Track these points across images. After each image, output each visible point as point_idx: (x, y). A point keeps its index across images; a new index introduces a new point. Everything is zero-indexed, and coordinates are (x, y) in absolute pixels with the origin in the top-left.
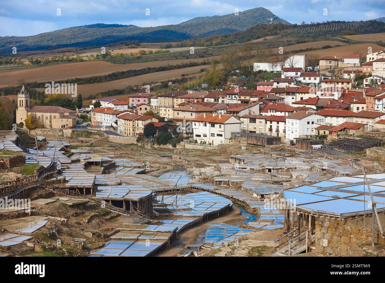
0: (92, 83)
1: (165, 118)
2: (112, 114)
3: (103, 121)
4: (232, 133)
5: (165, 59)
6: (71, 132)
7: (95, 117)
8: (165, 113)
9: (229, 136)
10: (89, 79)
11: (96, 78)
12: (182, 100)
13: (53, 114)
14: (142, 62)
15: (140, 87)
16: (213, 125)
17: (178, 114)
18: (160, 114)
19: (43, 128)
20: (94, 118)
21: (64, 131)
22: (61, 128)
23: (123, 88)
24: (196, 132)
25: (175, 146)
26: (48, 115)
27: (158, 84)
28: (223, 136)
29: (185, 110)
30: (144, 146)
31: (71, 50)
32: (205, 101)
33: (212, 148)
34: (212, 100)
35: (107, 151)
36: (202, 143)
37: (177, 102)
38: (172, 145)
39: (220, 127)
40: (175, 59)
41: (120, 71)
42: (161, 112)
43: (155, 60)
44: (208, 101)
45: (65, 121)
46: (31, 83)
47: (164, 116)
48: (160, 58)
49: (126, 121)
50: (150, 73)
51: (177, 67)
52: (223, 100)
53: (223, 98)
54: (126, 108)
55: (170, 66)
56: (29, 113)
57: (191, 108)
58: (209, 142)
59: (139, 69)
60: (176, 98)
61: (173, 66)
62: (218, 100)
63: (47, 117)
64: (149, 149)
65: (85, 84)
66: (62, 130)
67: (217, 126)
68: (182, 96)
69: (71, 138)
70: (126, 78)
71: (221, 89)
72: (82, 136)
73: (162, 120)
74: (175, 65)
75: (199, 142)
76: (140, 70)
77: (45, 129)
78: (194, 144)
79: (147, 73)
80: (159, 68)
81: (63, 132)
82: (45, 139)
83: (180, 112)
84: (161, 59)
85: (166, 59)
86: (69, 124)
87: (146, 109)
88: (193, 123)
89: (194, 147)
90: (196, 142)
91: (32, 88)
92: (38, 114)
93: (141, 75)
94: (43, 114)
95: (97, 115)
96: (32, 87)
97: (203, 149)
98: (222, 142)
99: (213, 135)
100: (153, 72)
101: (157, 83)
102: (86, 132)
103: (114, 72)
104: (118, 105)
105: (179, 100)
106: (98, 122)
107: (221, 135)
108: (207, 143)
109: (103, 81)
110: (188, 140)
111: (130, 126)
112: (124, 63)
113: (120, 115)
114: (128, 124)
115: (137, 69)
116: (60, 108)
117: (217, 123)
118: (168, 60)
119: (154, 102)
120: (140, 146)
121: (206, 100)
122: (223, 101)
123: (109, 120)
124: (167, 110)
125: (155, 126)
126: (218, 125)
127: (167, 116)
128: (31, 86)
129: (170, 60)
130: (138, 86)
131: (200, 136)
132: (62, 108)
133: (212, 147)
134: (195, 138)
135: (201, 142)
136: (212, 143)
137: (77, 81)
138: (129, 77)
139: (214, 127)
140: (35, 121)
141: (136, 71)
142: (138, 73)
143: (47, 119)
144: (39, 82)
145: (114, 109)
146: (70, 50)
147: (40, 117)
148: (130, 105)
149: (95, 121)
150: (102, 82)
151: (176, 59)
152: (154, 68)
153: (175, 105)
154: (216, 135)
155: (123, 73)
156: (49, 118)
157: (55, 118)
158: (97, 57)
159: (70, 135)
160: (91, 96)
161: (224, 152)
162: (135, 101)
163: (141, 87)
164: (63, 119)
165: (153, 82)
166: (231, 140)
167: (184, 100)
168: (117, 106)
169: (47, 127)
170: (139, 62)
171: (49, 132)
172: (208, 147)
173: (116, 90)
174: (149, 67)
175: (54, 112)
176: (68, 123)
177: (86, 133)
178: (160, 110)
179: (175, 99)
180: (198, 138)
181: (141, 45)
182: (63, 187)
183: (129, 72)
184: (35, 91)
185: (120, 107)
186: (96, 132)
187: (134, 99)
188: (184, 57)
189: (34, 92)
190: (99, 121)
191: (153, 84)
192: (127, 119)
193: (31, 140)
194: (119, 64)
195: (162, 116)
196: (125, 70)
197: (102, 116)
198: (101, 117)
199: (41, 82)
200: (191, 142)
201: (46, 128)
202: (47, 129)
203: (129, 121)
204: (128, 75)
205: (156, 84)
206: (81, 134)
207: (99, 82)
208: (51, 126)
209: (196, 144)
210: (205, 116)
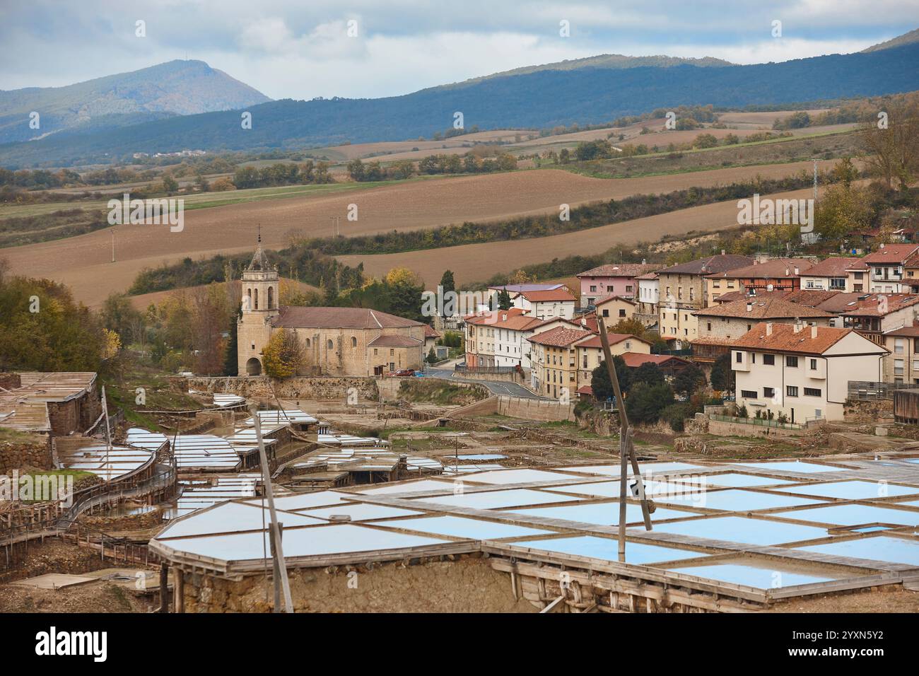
0: (514, 238)
1: (675, 339)
2: (520, 331)
3: (497, 352)
4: (852, 386)
5: (755, 161)
6: (398, 388)
7: (473, 339)
8: (675, 324)
9: (843, 396)
10: (508, 225)
11: (529, 222)
12: (730, 284)
13: (349, 334)
14: (683, 170)
15: (651, 247)
16: (792, 361)
17: (709, 329)
18: (662, 331)
19: (320, 375)
20: (473, 345)
21: (381, 384)
22: (372, 373)
23: (599, 253)
24: (742, 384)
25: (679, 427)
26: (334, 334)
27: (710, 237)
28: (823, 393)
29: (730, 315)
30: (594, 428)
31: (503, 140)
32: (802, 288)
33: (787, 433)
34: (825, 284)
35: (476, 443)
36: (761, 416)
37: (716, 291)
38: (671, 423)
39: (813, 367)
40: (786, 159)
41: (606, 200)
42: (663, 323)
43: (724, 164)
44: (811, 285)
45: (384, 356)
46: (323, 238)
47: (673, 336)
48: (741, 157)
49: (551, 350)
50: (701, 204)
51: (785, 184)
52: (859, 282)
53: (859, 275)
54: (568, 311)
55: (765, 183)
56: (277, 330)
57: (749, 308)
58: (780, 413)
59: (666, 193)
60: (715, 279)
61: (773, 182)
62: (843, 284)
63: (330, 341)
64: (606, 438)
65: (492, 240)
66: (374, 383)
67: (805, 363)
68: (733, 273)
69: (397, 405)
70: (624, 220)
71: (857, 247)
72: (430, 400)
73: (661, 346)
74: (778, 178)
75: (752, 413)
76: (668, 197)
77: (323, 380)
78: (737, 421)
79: (691, 204)
80: (728, 188)
81: (376, 389)
82: (243, 402)
83: (715, 323)
84: (742, 161)
85: (761, 160)
86: (397, 364)
87: (622, 313)
88: (734, 354)
89: (734, 430)
90: (743, 413)
91: (327, 256)
92: (304, 334)
93: (670, 210)
94: (318, 331)
95: (479, 333)
96: (329, 252)
97: (761, 435)
98: (818, 412)
99: (792, 391)
100: (708, 202)
101: (705, 234)
102: (442, 387)
103: (586, 202)
104: (542, 302)
105: (723, 285)
106: (482, 357)
107: (817, 393)
108: (776, 417)
109: (551, 230)
110: (719, 409)
111: (561, 367)
112: (628, 176)
113: (537, 332)
114: (557, 359)
115: (657, 194)
116: (372, 313)
117: (804, 354)
118: (767, 164)
119: (648, 291)
120: (582, 429)
121: (804, 283)
122: (858, 287)
123: (512, 350)
124: (682, 318)
125: (629, 364)
126: (808, 359)
127: (680, 335)
128: (324, 247)
129: (773, 163)
130: (647, 244)
131: (753, 395)
132: (378, 313)
133: (788, 429)
134: (740, 401)
135: (758, 413)
136: (789, 415)
137: (469, 231)
138: (632, 218)
139: (795, 365)
140: (291, 354)
141: (654, 199)
142: (661, 204)
143: (331, 347)
144: (349, 236)
145: (529, 315)
146: (500, 138)
147: (308, 340)
148: (584, 304)
149: (474, 352)
150: (544, 235)
151: (793, 161)
152: (714, 190)
153: (710, 299)
154: (801, 392)
155: (613, 206)
156: (335, 343)
157: (355, 345)
158: (562, 157)
159: (396, 395)
160: (499, 277)
161: (818, 444)
162: (598, 289)
163: (655, 249)
164: (379, 349)
165: (694, 232)
166: (848, 408)
167: (736, 284)
168: (540, 306)
169: (331, 372)
170: (672, 172)
171: (334, 388)
172: (778, 431)
173: (578, 259)
174: (698, 186)
175: (351, 327)
176: (395, 360)
177: (441, 391)
178: (662, 316)
179: (710, 283)
180: (748, 402)
181: (720, 119)
182: (140, 539)
183: (630, 202)
184: (335, 263)
185: (551, 308)
186: (469, 385)
187: (596, 283)
188: (816, 152)
189: (331, 267)
190: (485, 352)
191: (691, 238)
192: (554, 344)
193: (185, 405)
194: (612, 177)
195: (667, 334)
196: (618, 198)
197: (493, 336)
198: (490, 340)
199: (355, 236)
200: (725, 413)
201: (328, 375)
202: (329, 380)
203: (558, 351)
204: (628, 210)
205: (702, 239)
206: (427, 392)
207: (538, 234)
208: (340, 368)
209: (743, 420)
210: (769, 332)
